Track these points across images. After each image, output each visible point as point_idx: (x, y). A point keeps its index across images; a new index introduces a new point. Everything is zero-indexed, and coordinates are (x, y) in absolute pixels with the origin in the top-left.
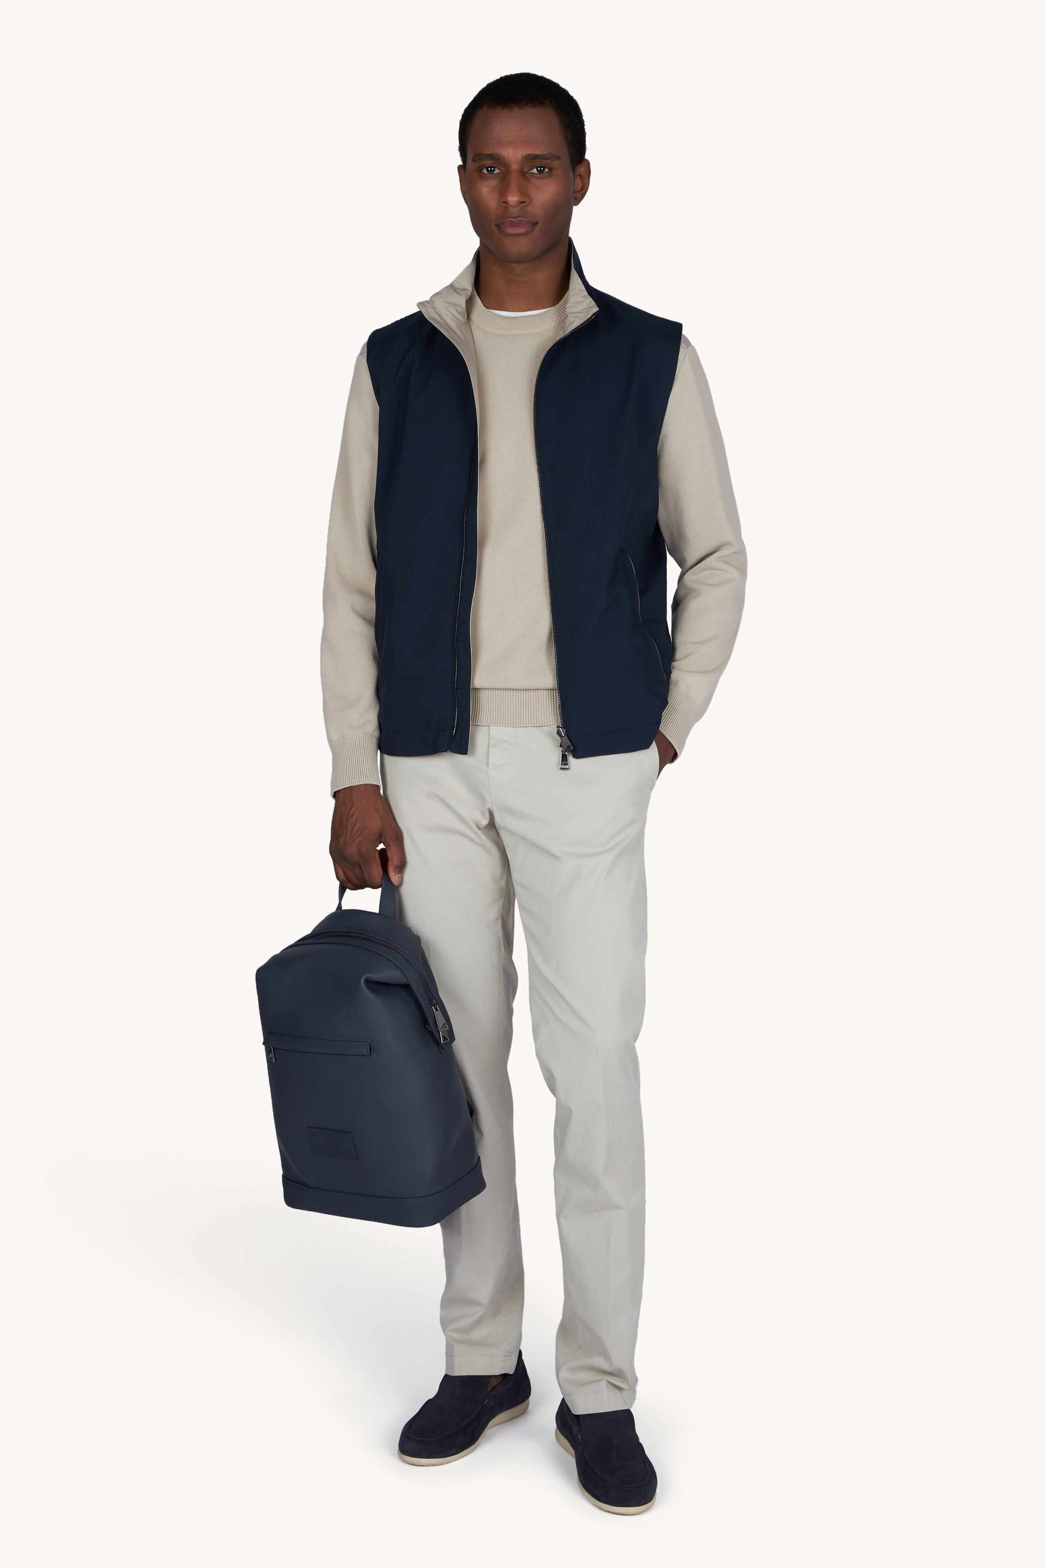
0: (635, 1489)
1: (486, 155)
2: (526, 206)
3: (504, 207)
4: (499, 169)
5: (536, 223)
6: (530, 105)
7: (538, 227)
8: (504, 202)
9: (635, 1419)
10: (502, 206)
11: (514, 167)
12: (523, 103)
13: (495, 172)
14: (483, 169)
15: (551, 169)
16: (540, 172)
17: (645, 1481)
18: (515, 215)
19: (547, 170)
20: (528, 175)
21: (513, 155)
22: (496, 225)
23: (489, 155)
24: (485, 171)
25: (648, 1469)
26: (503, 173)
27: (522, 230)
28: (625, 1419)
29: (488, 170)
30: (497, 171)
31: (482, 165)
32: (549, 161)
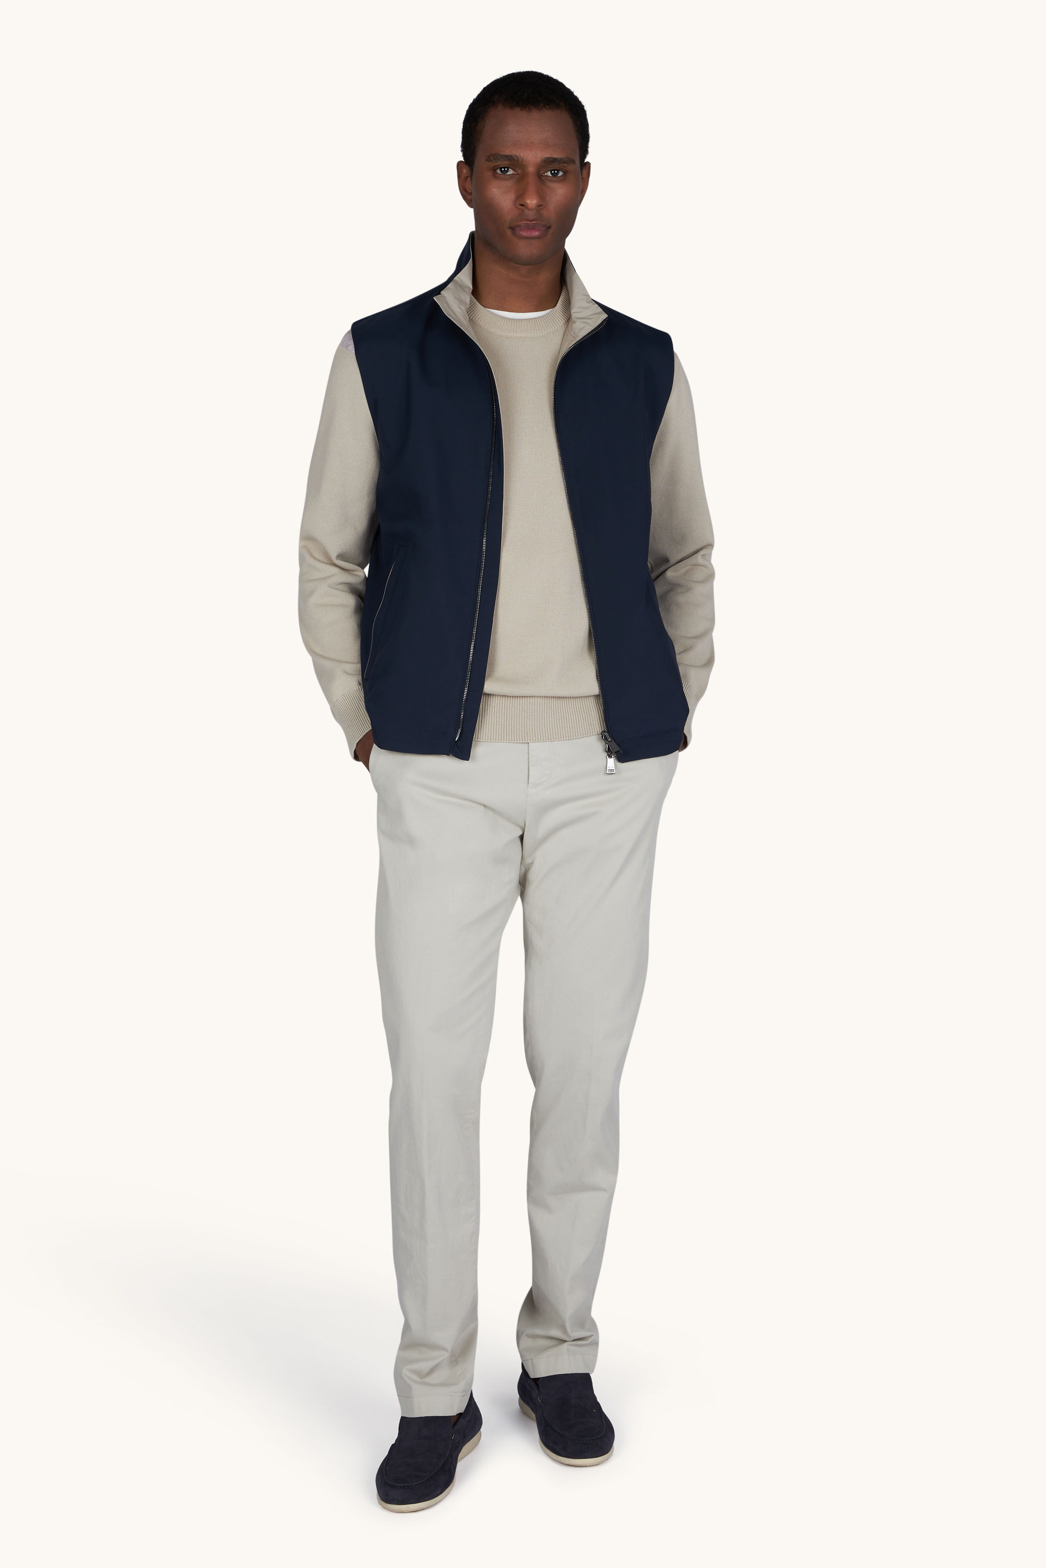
0: (592, 1441)
1: (504, 156)
2: (541, 209)
3: (519, 209)
4: (514, 170)
5: (550, 227)
6: (548, 107)
7: (551, 231)
8: (521, 205)
9: (592, 1380)
10: (517, 208)
11: (531, 169)
12: (541, 105)
13: (508, 173)
14: (497, 169)
15: (565, 173)
16: (555, 175)
17: (601, 1435)
18: (531, 218)
19: (561, 174)
20: (543, 177)
21: (532, 157)
22: (510, 228)
23: (507, 155)
24: (499, 171)
25: (604, 1424)
26: (518, 174)
27: (536, 233)
28: (584, 1381)
29: (501, 171)
30: (511, 172)
31: (498, 165)
32: (566, 165)
